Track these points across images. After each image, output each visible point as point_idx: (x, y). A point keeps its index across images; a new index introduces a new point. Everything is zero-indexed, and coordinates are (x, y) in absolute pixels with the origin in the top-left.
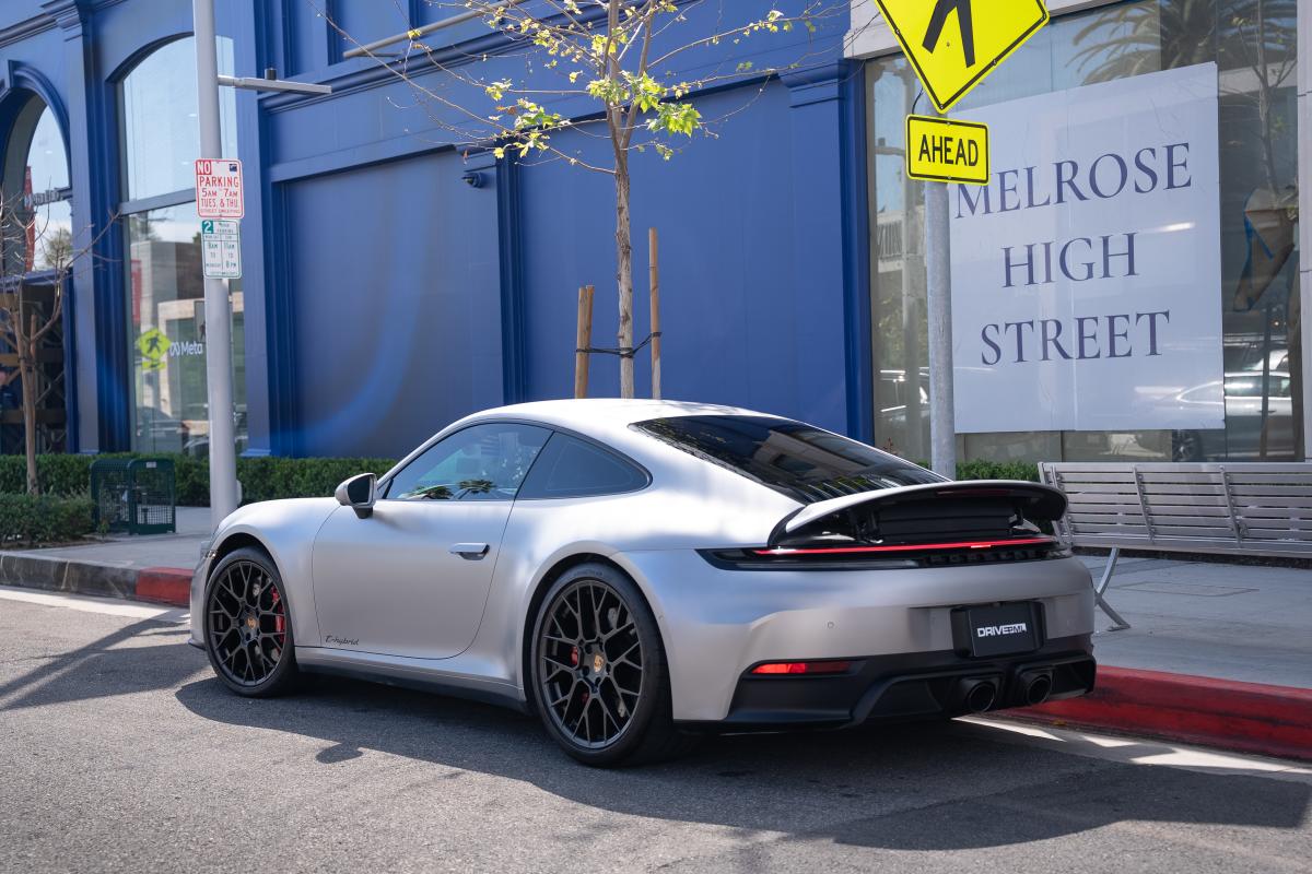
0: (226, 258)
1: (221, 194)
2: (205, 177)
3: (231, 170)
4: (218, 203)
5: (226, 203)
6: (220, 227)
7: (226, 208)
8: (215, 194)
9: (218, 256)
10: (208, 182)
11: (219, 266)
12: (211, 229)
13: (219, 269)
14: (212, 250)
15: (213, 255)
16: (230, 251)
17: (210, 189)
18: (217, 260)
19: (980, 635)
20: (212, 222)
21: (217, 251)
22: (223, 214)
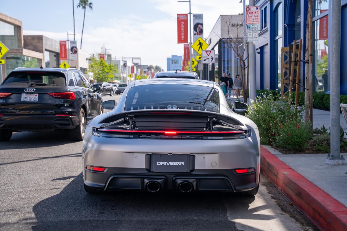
0: (254, 35)
1: (253, 17)
2: (249, 12)
3: (256, 9)
4: (252, 19)
5: (254, 19)
6: (253, 27)
7: (254, 21)
8: (251, 17)
9: (251, 35)
10: (249, 14)
11: (251, 38)
12: (250, 27)
13: (252, 39)
14: (250, 34)
15: (250, 35)
16: (255, 33)
17: (250, 15)
18: (251, 36)
19: (157, 164)
20: (250, 25)
21: (251, 34)
22: (254, 23)
